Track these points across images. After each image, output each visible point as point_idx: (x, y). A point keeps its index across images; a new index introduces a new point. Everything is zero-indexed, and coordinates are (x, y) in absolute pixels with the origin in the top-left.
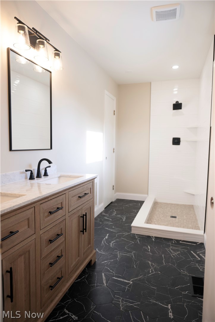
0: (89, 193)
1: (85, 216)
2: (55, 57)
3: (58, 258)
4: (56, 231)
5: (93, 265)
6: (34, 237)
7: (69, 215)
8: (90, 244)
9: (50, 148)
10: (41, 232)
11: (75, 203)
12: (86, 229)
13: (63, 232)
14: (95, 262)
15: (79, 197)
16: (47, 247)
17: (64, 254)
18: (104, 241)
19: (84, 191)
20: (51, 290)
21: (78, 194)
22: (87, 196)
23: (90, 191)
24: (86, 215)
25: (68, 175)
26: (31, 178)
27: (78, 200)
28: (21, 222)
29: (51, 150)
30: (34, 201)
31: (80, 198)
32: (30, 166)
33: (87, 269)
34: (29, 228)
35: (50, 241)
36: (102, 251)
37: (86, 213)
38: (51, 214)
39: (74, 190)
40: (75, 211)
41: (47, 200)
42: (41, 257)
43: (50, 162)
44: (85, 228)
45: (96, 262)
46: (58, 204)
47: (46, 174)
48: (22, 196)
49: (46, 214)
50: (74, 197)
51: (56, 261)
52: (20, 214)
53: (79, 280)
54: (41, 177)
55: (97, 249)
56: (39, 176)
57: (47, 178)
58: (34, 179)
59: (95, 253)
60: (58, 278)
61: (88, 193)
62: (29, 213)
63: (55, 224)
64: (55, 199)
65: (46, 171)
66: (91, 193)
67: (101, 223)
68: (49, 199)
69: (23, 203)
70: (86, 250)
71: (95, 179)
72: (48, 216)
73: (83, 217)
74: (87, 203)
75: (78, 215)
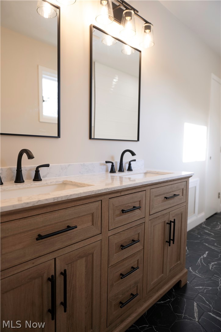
0: (181, 194)
1: (172, 224)
2: (145, 32)
3: (133, 269)
4: (131, 235)
5: (183, 287)
6: (99, 237)
7: (150, 219)
8: (180, 260)
9: (137, 140)
10: (110, 233)
11: (158, 205)
12: (173, 240)
13: (141, 239)
14: (186, 284)
15: (165, 198)
16: (118, 253)
17: (141, 266)
18: (201, 260)
19: (173, 192)
20: (121, 307)
21: (164, 194)
22: (176, 198)
23: (182, 192)
24: (174, 222)
25: (156, 172)
26: (112, 171)
27: (163, 201)
28: (82, 216)
29: (138, 142)
30: (100, 192)
31: (167, 199)
32: (113, 158)
33: (174, 291)
34: (93, 226)
35: (122, 246)
36: (197, 272)
37: (174, 220)
38: (123, 213)
39: (159, 188)
40: (159, 214)
41: (118, 194)
42: (108, 264)
43: (133, 154)
44: (172, 238)
45: (188, 285)
46: (135, 202)
47: (130, 169)
48: (89, 186)
49: (118, 212)
50: (158, 197)
51: (129, 273)
52: (81, 207)
53: (163, 302)
54: (124, 171)
55: (190, 268)
56: (121, 170)
57: (130, 173)
58: (115, 172)
59: (186, 273)
60: (132, 294)
61: (179, 195)
62: (94, 206)
63: (129, 226)
64: (131, 196)
65: (130, 164)
66: (183, 195)
67: (199, 236)
68: (123, 194)
69: (84, 193)
70: (173, 267)
71: (190, 178)
72: (120, 215)
73: (170, 224)
74: (176, 206)
75: (163, 221)
